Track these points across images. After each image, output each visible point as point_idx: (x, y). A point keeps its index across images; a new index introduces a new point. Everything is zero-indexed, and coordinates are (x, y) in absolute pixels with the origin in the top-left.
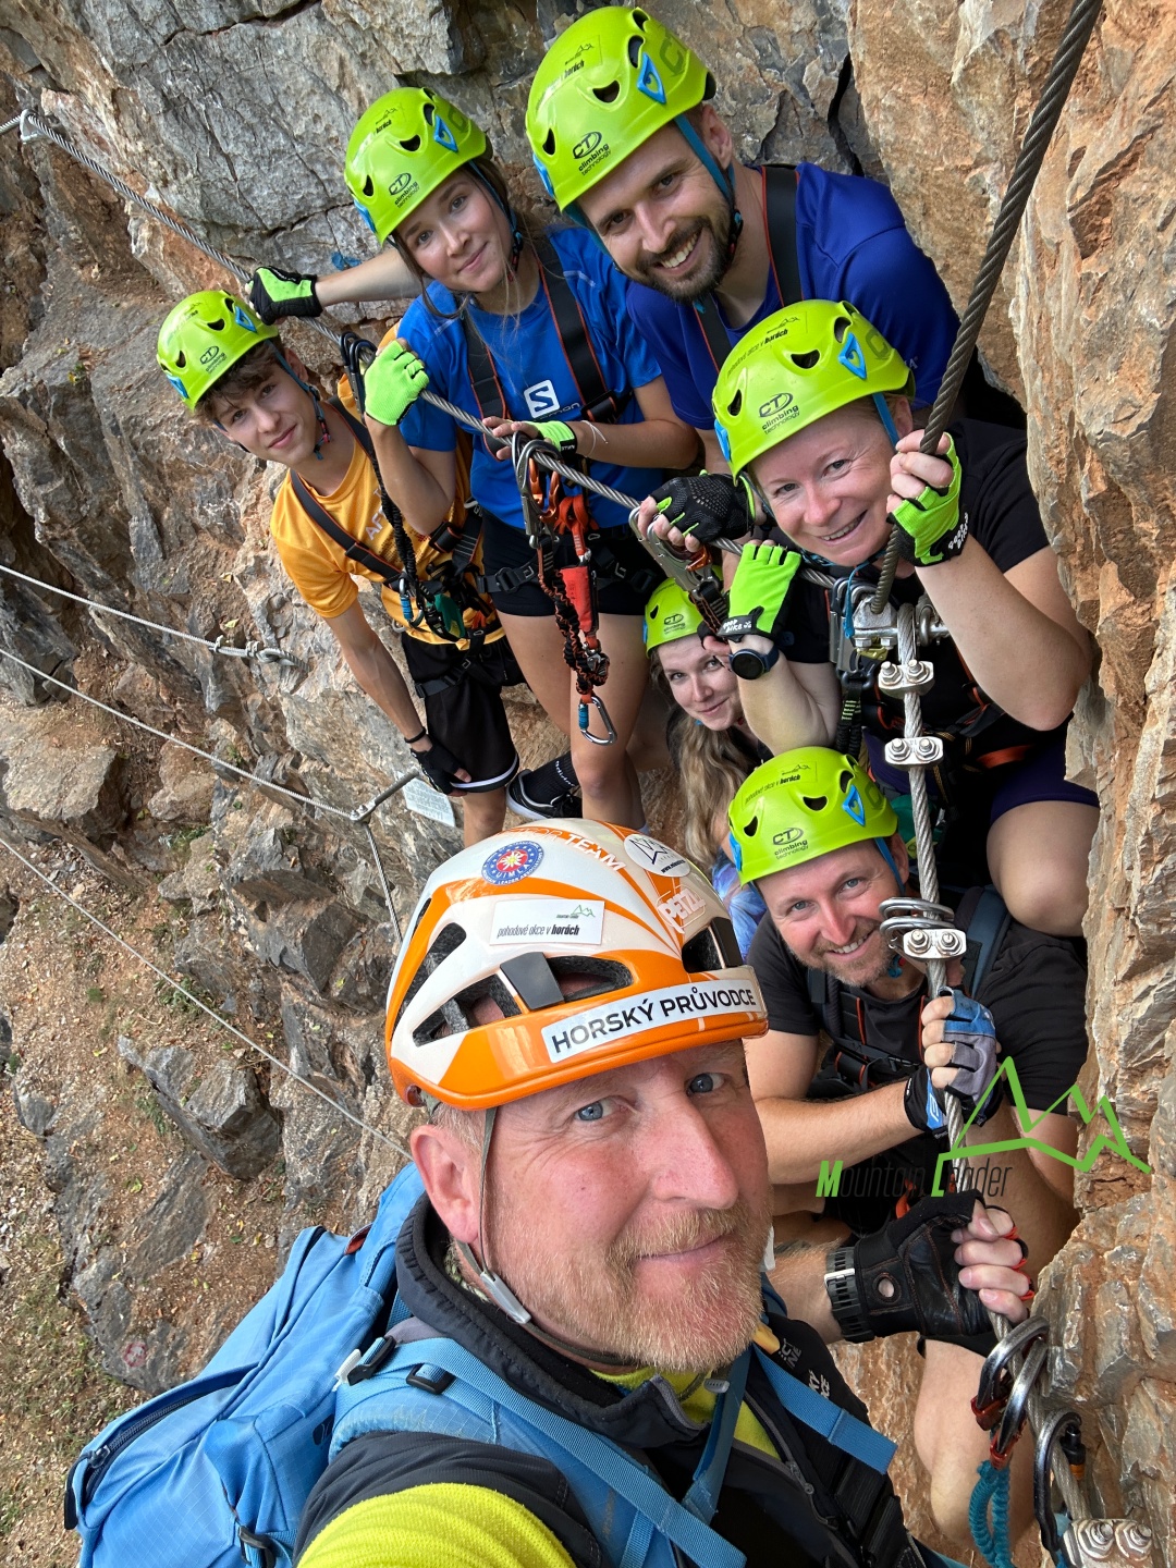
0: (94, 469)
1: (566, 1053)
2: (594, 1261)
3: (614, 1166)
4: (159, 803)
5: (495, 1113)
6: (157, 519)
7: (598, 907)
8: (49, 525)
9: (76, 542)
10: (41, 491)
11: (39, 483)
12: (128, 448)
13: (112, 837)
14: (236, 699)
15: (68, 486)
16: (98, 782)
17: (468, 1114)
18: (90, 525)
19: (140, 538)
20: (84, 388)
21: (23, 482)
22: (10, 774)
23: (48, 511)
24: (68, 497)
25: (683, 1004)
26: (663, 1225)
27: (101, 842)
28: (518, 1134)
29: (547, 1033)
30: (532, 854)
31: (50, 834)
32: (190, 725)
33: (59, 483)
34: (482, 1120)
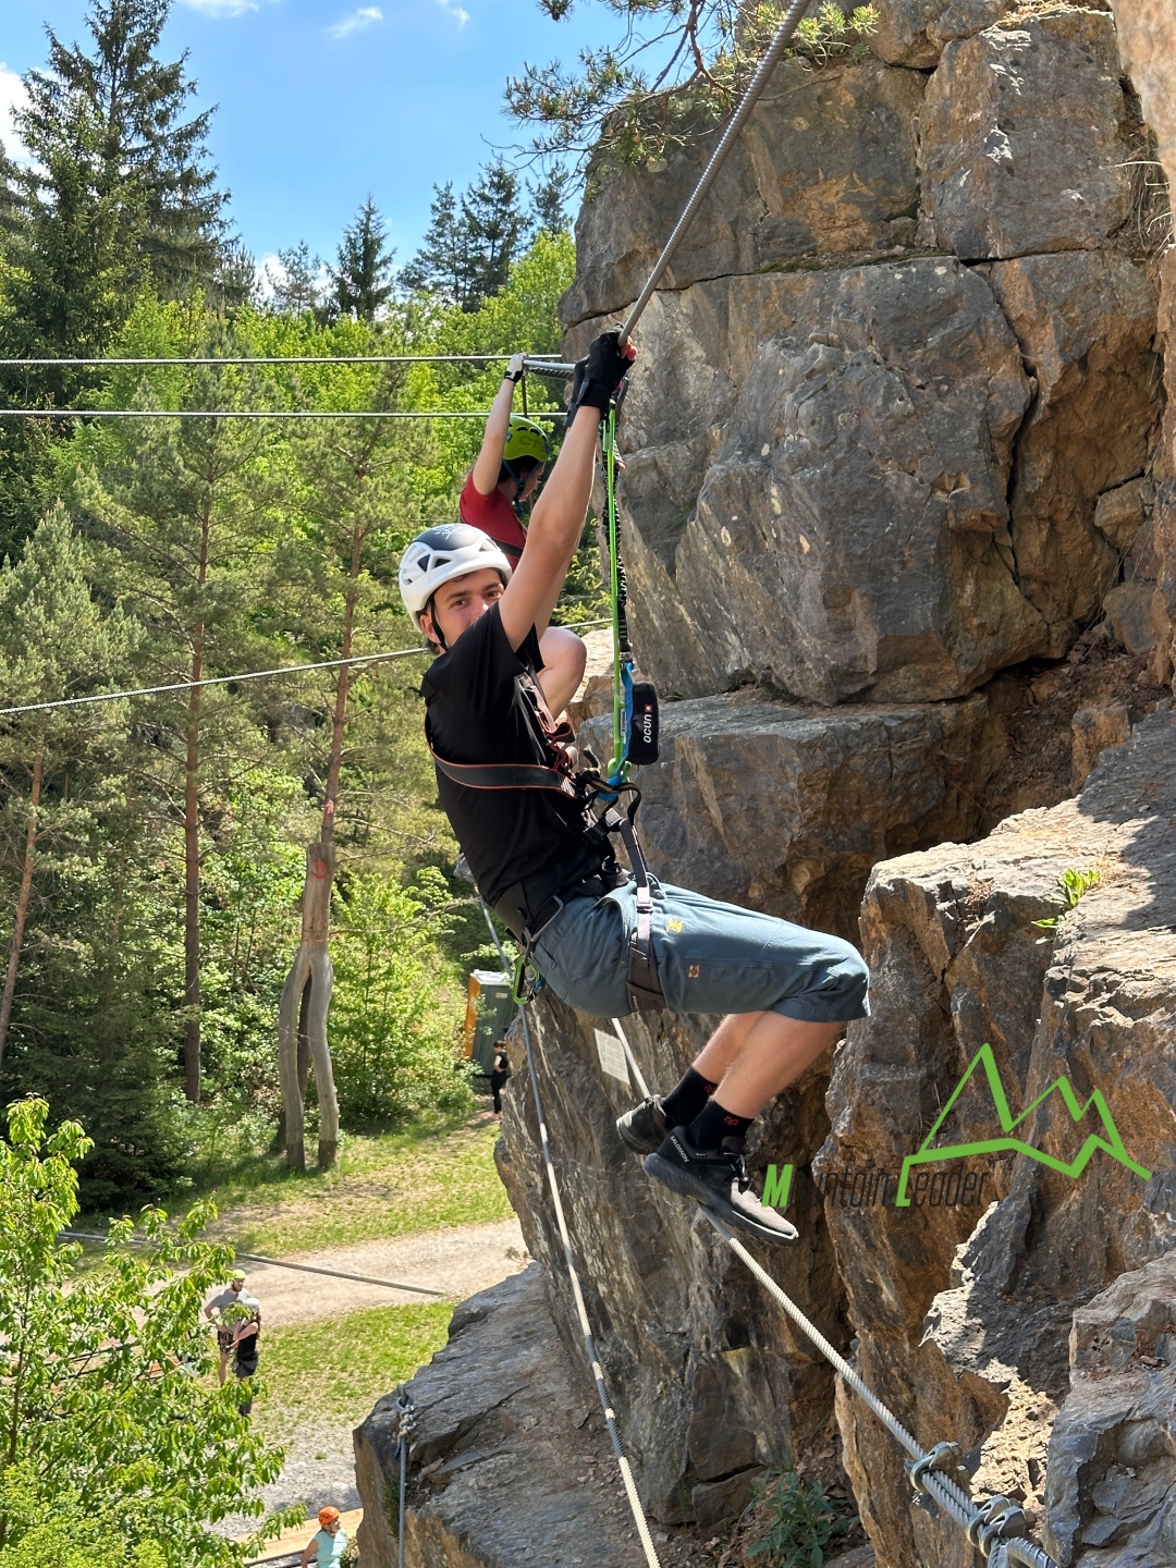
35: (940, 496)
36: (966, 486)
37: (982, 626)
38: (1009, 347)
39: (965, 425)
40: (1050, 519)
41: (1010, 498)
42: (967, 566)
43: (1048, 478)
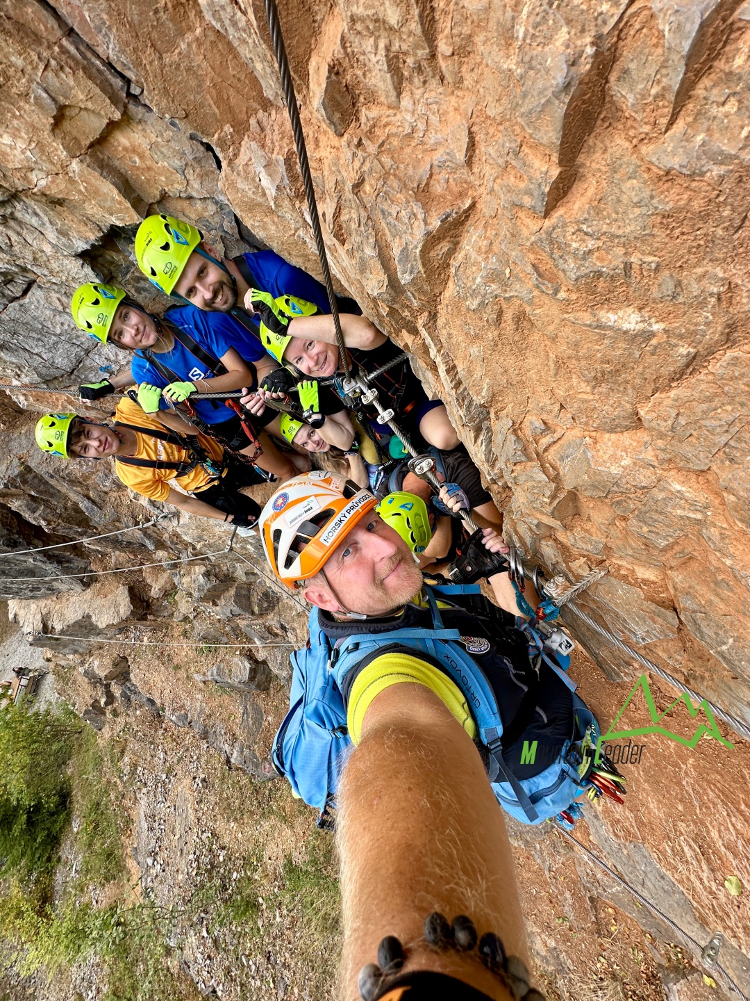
0: (52, 495)
1: (330, 541)
2: (371, 589)
3: (361, 562)
4: (155, 592)
5: (322, 571)
6: (89, 498)
7: (313, 498)
8: (49, 524)
9: (63, 524)
10: (37, 515)
11: (34, 512)
12: (61, 480)
13: (146, 614)
14: (159, 541)
15: (47, 507)
16: (128, 599)
17: (314, 577)
18: (65, 515)
19: (87, 508)
20: (28, 469)
21: (27, 515)
22: (93, 617)
23: (45, 520)
24: (49, 510)
25: (352, 508)
26: (383, 568)
27: (143, 618)
28: (332, 572)
29: (321, 540)
30: (285, 496)
31: (122, 628)
32: (148, 560)
33: (42, 507)
34: (320, 576)
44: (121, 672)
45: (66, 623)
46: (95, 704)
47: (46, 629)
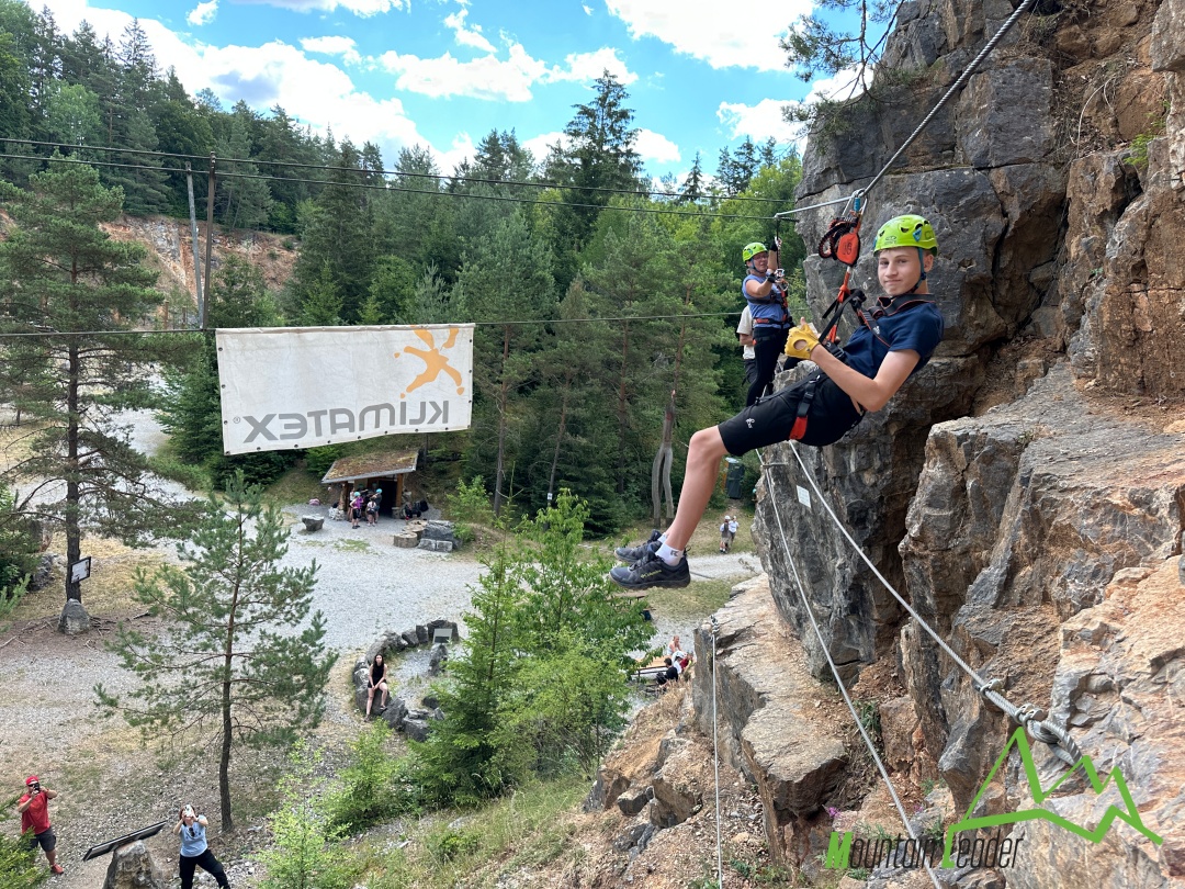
35: (963, 269)
36: (974, 265)
37: (978, 325)
38: (996, 206)
39: (975, 239)
40: (1010, 279)
41: (993, 270)
42: (972, 299)
43: (1010, 262)
44: (672, 808)
45: (742, 670)
46: (622, 783)
47: (726, 643)
